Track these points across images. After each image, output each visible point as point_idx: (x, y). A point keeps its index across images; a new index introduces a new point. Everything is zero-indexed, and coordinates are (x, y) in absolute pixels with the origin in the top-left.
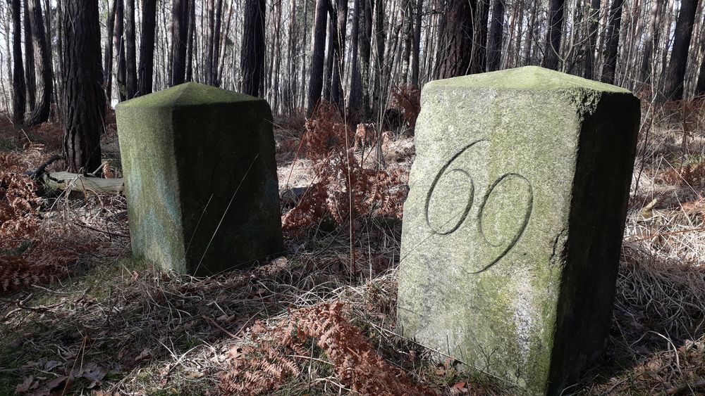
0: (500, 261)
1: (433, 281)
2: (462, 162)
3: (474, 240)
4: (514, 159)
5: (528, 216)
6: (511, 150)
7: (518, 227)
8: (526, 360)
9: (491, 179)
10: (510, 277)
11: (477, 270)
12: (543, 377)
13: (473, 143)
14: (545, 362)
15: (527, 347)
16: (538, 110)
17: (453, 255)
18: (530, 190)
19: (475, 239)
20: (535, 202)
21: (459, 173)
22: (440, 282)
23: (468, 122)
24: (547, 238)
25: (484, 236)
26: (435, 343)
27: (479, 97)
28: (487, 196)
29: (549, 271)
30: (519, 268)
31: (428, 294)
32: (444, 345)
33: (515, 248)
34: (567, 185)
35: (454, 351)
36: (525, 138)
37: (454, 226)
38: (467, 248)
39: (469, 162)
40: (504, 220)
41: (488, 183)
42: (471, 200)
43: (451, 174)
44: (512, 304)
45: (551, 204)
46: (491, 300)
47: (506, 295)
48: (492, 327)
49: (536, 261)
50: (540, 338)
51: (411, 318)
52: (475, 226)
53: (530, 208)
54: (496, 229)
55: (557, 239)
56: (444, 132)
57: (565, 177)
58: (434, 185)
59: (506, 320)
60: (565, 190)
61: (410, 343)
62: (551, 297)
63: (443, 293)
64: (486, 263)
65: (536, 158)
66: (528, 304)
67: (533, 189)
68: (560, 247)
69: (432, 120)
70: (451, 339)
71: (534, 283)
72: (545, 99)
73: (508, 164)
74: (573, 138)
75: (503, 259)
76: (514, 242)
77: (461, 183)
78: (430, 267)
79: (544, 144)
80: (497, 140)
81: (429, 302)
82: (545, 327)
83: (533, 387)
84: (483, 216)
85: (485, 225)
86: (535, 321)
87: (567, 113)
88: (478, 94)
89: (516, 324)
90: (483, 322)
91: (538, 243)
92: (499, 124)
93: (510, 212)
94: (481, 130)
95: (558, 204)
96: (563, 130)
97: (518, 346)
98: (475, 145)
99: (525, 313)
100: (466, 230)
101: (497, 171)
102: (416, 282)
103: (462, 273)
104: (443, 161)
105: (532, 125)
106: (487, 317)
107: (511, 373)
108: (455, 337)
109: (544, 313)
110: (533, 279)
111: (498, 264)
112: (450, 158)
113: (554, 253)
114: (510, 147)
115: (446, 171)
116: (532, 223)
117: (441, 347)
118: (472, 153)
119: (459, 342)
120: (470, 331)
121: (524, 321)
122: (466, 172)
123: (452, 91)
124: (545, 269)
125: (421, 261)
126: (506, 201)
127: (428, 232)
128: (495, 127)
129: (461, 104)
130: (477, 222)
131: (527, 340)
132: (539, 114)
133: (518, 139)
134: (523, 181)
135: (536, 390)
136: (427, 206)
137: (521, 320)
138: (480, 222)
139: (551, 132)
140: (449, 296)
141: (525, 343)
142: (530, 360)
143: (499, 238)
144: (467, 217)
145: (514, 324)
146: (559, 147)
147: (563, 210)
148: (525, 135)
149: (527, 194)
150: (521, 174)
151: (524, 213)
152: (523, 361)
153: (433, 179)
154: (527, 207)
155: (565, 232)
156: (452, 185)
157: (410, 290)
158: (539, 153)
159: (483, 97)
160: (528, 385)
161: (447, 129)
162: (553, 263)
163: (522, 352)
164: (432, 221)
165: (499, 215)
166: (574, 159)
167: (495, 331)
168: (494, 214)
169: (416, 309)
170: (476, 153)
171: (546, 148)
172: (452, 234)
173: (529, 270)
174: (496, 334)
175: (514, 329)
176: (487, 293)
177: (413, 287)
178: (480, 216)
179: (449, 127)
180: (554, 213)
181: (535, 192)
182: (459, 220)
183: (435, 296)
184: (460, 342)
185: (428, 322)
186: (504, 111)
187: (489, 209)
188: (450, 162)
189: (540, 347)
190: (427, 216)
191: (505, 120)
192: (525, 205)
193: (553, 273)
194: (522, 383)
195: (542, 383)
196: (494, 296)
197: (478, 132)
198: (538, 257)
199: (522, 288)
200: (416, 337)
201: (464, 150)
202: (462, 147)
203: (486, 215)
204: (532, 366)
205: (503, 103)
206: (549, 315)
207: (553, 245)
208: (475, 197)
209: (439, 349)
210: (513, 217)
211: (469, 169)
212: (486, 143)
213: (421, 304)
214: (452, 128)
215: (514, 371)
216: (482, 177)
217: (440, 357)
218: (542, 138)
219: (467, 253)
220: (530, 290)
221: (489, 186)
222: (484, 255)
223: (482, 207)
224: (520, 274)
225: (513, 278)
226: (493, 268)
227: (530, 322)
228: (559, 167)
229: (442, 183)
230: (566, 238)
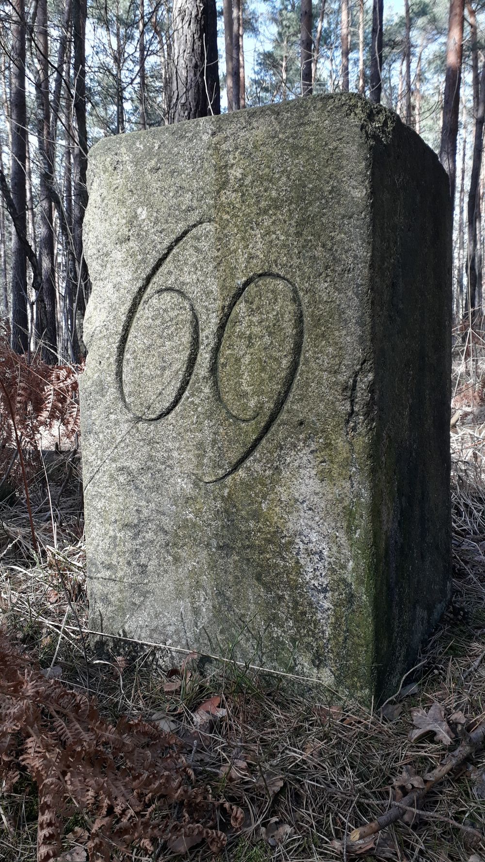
0: (259, 448)
1: (145, 512)
2: (170, 273)
3: (209, 418)
4: (260, 245)
5: (297, 349)
6: (252, 228)
7: (283, 374)
8: (328, 631)
9: (225, 293)
10: (280, 474)
11: (221, 472)
12: (364, 657)
13: (185, 233)
14: (365, 628)
15: (326, 605)
16: (291, 140)
17: (175, 454)
18: (296, 300)
19: (211, 414)
20: (307, 320)
21: (167, 296)
22: (158, 512)
23: (171, 194)
24: (336, 383)
25: (225, 407)
26: (161, 633)
27: (182, 143)
28: (222, 327)
29: (347, 446)
30: (293, 453)
31: (139, 541)
32: (177, 632)
33: (283, 416)
34: (361, 273)
35: (197, 640)
36: (274, 200)
37: (172, 400)
38: (199, 435)
39: (182, 270)
40: (257, 366)
41: (219, 303)
42: (195, 343)
43: (154, 301)
44: (290, 525)
45: (336, 317)
46: (252, 524)
47: (277, 509)
48: (258, 578)
49: (323, 431)
50: (349, 580)
51: (113, 594)
52: (207, 390)
53: (300, 334)
54: (245, 387)
55: (355, 381)
56: (130, 223)
57: (355, 257)
58: (127, 329)
59: (283, 559)
60: (359, 281)
61: (117, 642)
62: (358, 495)
63: (166, 533)
64: (233, 456)
65: (299, 234)
66: (317, 519)
67: (301, 294)
68: (362, 395)
69: (107, 205)
70: (189, 617)
71: (324, 476)
72: (301, 117)
73: (251, 257)
74: (360, 178)
75: (264, 441)
76: (280, 404)
77: (172, 314)
78: (137, 488)
79: (310, 203)
80: (226, 217)
81: (143, 555)
82: (355, 557)
83: (349, 682)
84: (220, 368)
85: (226, 385)
86: (335, 549)
87: (344, 133)
88: (182, 137)
89: (302, 562)
90: (243, 571)
91: (321, 397)
92: (224, 185)
93: (265, 349)
94: (195, 203)
95: (349, 312)
96: (340, 168)
97: (310, 604)
98: (189, 235)
99: (314, 537)
100: (192, 402)
101: (233, 276)
102: (116, 521)
103: (196, 485)
104: (137, 279)
105: (283, 172)
106: (248, 560)
107: (304, 661)
108: (196, 612)
109: (350, 531)
110: (321, 468)
111: (257, 454)
112: (148, 270)
113: (352, 410)
114: (250, 224)
115: (145, 297)
116: (307, 361)
117: (171, 637)
118: (186, 252)
119: (204, 621)
120: (220, 594)
121: (316, 553)
122: (180, 292)
123: (134, 143)
124: (340, 443)
125: (121, 479)
126: (256, 330)
127: (127, 421)
128: (218, 192)
129: (153, 163)
130: (210, 383)
131: (325, 591)
132: (294, 147)
133: (263, 204)
134: (281, 285)
135: (353, 686)
136: (119, 373)
137: (309, 553)
138: (216, 383)
139: (319, 178)
140: (177, 535)
141: (322, 596)
142: (335, 628)
143: (252, 403)
144: (193, 376)
145: (297, 562)
146: (338, 203)
147: (360, 323)
148: (274, 194)
149: (291, 307)
150: (275, 270)
151: (289, 345)
152: (323, 632)
153: (124, 318)
154: (294, 332)
155: (367, 366)
156: (158, 322)
157: (107, 541)
158: (302, 223)
159: (191, 140)
160: (339, 681)
161: (136, 217)
162: (354, 429)
163: (319, 615)
164: (132, 399)
165: (247, 358)
166: (368, 220)
167: (264, 585)
168: (238, 360)
169: (120, 574)
170: (192, 251)
171: (314, 209)
172: (170, 416)
173: (312, 452)
174: (268, 590)
175: (299, 574)
176: (243, 513)
177: (112, 533)
178: (213, 369)
179: (139, 211)
180: (344, 332)
181: (305, 299)
182: (178, 385)
183: (152, 542)
184: (206, 620)
185: (145, 594)
186: (231, 156)
187: (229, 352)
188: (148, 279)
189: (351, 598)
190: (122, 392)
191: (236, 173)
192: (290, 330)
193: (357, 448)
194: (326, 677)
195: (363, 670)
196: (256, 515)
197: (190, 209)
198: (325, 423)
199: (303, 489)
200: (126, 628)
201: (170, 249)
202: (166, 243)
203: (224, 365)
204: (341, 639)
205: (228, 143)
206: (358, 531)
207: (349, 394)
208: (202, 335)
209: (170, 641)
210: (271, 357)
211: (183, 283)
212: (208, 227)
213: (129, 563)
214: (145, 212)
215: (310, 655)
216: (208, 293)
217: (172, 658)
218: (304, 192)
219: (200, 446)
220: (318, 490)
221: (223, 308)
222: (229, 442)
223: (216, 350)
224: (296, 464)
225: (286, 473)
226: (248, 463)
227: (326, 553)
228: (342, 241)
229: (142, 322)
230: (371, 376)
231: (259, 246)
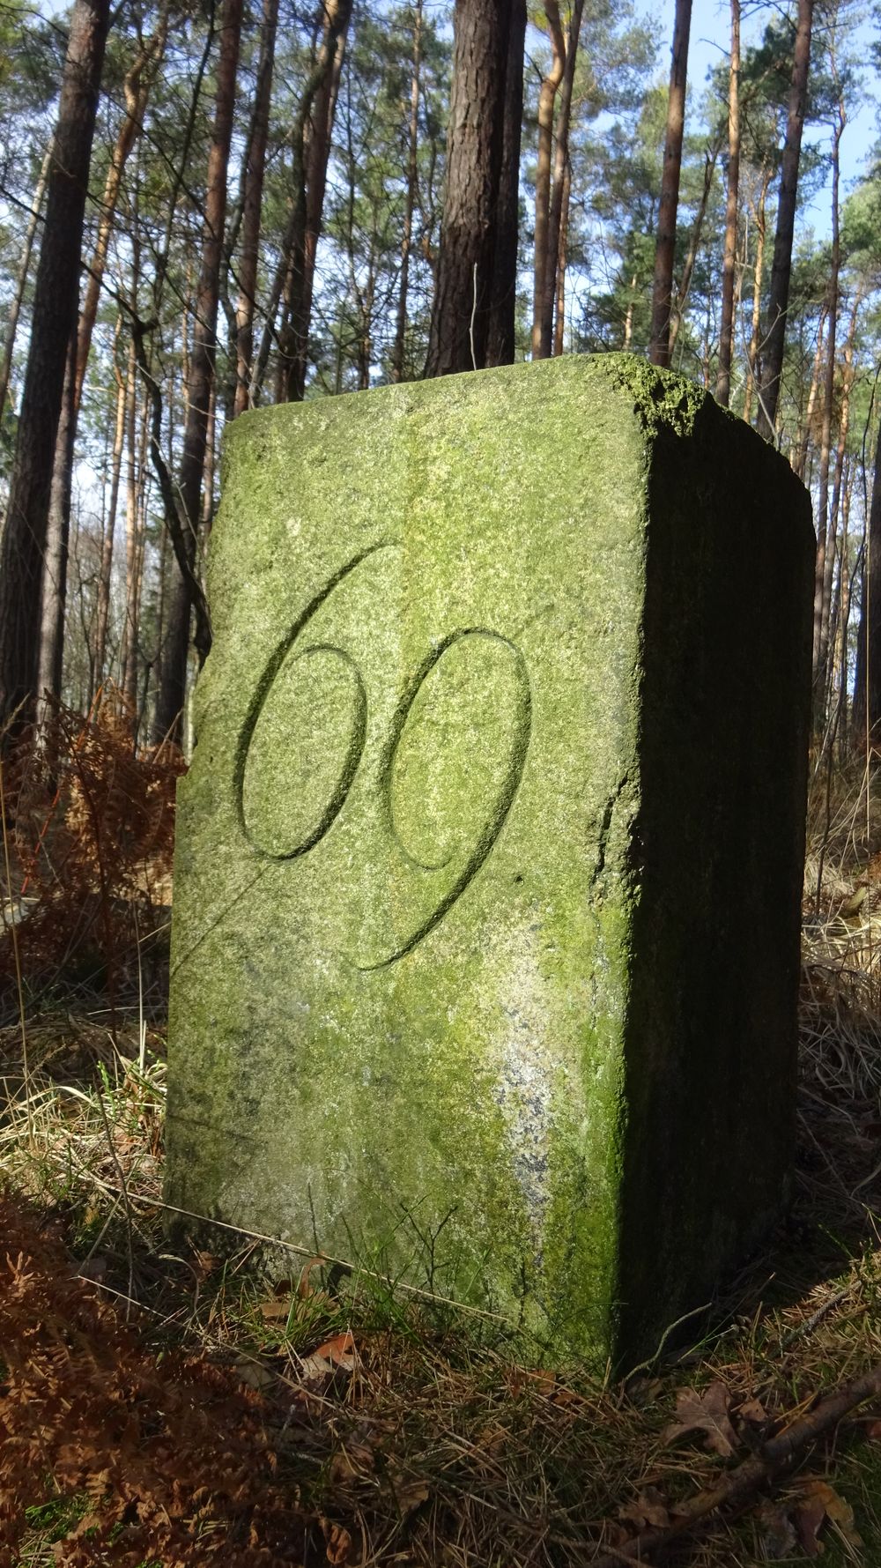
0: (449, 916)
1: (262, 1012)
2: (328, 621)
3: (372, 859)
4: (468, 585)
5: (520, 753)
6: (458, 557)
7: (494, 794)
8: (542, 1237)
9: (411, 658)
10: (479, 962)
11: (386, 953)
12: (598, 1287)
13: (356, 560)
14: (602, 1236)
15: (542, 1191)
16: (526, 424)
17: (315, 917)
18: (520, 673)
19: (376, 853)
20: (536, 706)
21: (321, 658)
22: (281, 1012)
23: (339, 500)
24: (577, 815)
25: (399, 843)
26: (273, 1218)
27: (362, 422)
28: (403, 711)
29: (591, 922)
30: (502, 928)
31: (249, 1060)
32: (299, 1218)
33: (491, 865)
34: (624, 637)
35: (330, 1236)
36: (495, 516)
37: (316, 826)
38: (355, 888)
39: (347, 617)
40: (454, 778)
41: (402, 673)
42: (360, 733)
43: (302, 663)
44: (491, 1050)
45: (583, 705)
46: (429, 1045)
47: (472, 1022)
48: (435, 1139)
49: (553, 894)
50: (581, 1151)
51: (204, 1144)
52: (372, 814)
53: (525, 729)
54: (432, 812)
55: (608, 815)
56: (275, 541)
57: (616, 611)
58: (256, 708)
59: (476, 1107)
60: (621, 650)
61: (205, 1227)
62: (604, 1008)
63: (292, 1049)
64: (408, 928)
65: (530, 570)
66: (535, 1043)
67: (529, 664)
68: (619, 839)
69: (242, 513)
70: (321, 1194)
71: (550, 971)
72: (543, 388)
73: (455, 602)
74: (629, 487)
75: (457, 905)
76: (487, 843)
77: (327, 686)
78: (251, 970)
79: (550, 523)
80: (420, 538)
81: (254, 1083)
82: (593, 1113)
83: (571, 1330)
84: (395, 776)
85: (401, 808)
86: (561, 1096)
87: (608, 416)
88: (362, 413)
89: (507, 1115)
90: (410, 1124)
91: (553, 837)
92: (420, 489)
93: (468, 750)
94: (374, 516)
95: (603, 699)
96: (599, 469)
97: (516, 1189)
98: (363, 563)
99: (528, 1074)
100: (347, 833)
101: (425, 631)
102: (215, 1024)
103: (344, 971)
104: (278, 629)
105: (510, 473)
106: (420, 1105)
107: (501, 1287)
108: (332, 1187)
109: (587, 1066)
110: (546, 956)
111: (444, 926)
112: (296, 616)
113: (602, 860)
114: (456, 550)
115: (289, 657)
116: (533, 774)
117: (290, 1228)
118: (355, 590)
119: (342, 1204)
120: (372, 1160)
121: (529, 1102)
122: (342, 653)
123: (290, 420)
124: (579, 915)
125: (229, 953)
126: (454, 718)
127: (245, 857)
128: (411, 499)
129: (316, 450)
130: (378, 801)
131: (540, 1167)
132: (531, 435)
133: (478, 521)
134: (496, 647)
135: (578, 1337)
136: (239, 778)
137: (520, 1100)
138: (387, 803)
139: (566, 484)
140: (308, 1055)
141: (535, 1175)
142: (553, 1233)
143: (442, 840)
144: (351, 789)
145: (499, 1115)
146: (594, 524)
147: (621, 718)
148: (495, 506)
149: (513, 685)
150: (490, 624)
151: (506, 746)
152: (534, 1239)
153: (252, 689)
154: (516, 725)
155: (629, 789)
156: (304, 698)
157: (200, 1055)
158: (540, 551)
159: (375, 419)
160: (555, 1328)
161: (284, 532)
162: (603, 894)
163: (529, 1209)
164: (255, 821)
165: (439, 765)
166: (639, 553)
167: (443, 1150)
168: (423, 766)
169: (217, 1112)
170: (364, 589)
171: (556, 531)
172: (311, 854)
173: (533, 928)
174: (449, 1159)
175: (500, 1135)
176: (417, 1025)
177: (208, 1043)
178: (385, 780)
179: (290, 522)
180: (594, 731)
181: (535, 674)
182: (328, 802)
183: (269, 1062)
184: (345, 1203)
185: (252, 1151)
186: (434, 446)
187: (410, 752)
188: (296, 630)
189: (582, 1181)
190: (240, 809)
191: (439, 471)
192: (509, 722)
193: (605, 926)
194: (538, 1321)
195: (597, 1311)
196: (436, 1031)
197: (367, 523)
198: (557, 880)
199: (516, 990)
200: (220, 1204)
201: (332, 584)
202: (327, 574)
203: (402, 774)
204: (562, 1253)
205: (430, 425)
206: (601, 1068)
207: (597, 834)
208: (371, 722)
209: (287, 1233)
210: (476, 765)
211: (348, 639)
212: (392, 552)
213: (231, 1095)
214: (298, 526)
215: (510, 1278)
216: (385, 656)
217: (289, 1262)
218: (542, 506)
219: (355, 906)
220: (539, 994)
221: (406, 681)
222: (402, 902)
223: (390, 752)
224: (507, 947)
225: (488, 963)
226: (429, 940)
227: (546, 1102)
228: (596, 585)
229: (280, 697)
230: (634, 807)
231: (467, 588)
